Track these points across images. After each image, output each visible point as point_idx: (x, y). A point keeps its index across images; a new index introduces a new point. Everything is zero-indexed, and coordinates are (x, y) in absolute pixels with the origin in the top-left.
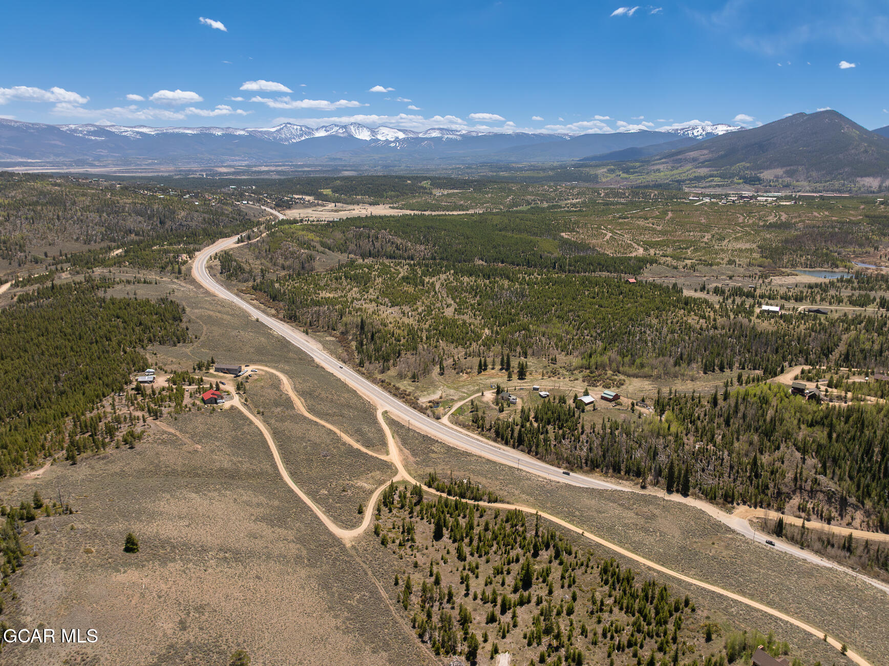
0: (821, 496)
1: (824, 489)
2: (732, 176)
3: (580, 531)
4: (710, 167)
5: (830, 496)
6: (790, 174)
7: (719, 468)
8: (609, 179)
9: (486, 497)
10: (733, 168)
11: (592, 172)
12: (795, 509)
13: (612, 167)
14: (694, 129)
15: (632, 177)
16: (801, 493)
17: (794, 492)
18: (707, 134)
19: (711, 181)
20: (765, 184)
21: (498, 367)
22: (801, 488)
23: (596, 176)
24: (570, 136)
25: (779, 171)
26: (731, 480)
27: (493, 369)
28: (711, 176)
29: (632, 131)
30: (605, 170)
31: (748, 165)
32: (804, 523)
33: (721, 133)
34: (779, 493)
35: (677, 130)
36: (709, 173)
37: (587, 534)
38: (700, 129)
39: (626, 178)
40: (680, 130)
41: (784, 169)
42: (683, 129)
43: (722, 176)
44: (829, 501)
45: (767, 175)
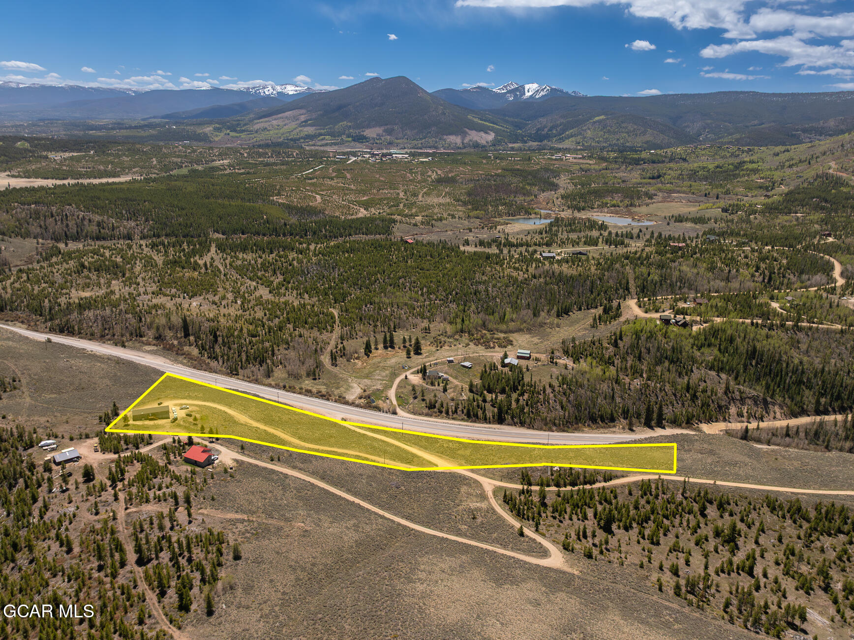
0: (749, 401)
1: (749, 396)
2: (340, 134)
3: (712, 482)
4: (314, 126)
5: (755, 400)
6: (389, 132)
7: (666, 398)
8: (220, 138)
9: (600, 478)
10: (337, 127)
11: (199, 131)
12: (736, 416)
13: (218, 126)
14: (264, 88)
15: (243, 135)
16: (734, 402)
17: (729, 403)
18: (278, 93)
19: (322, 139)
20: (372, 141)
21: (381, 346)
22: (733, 399)
23: (206, 134)
24: (134, 92)
25: (379, 130)
26: (680, 405)
27: (377, 349)
28: (321, 135)
29: (204, 88)
30: (211, 128)
31: (349, 124)
32: (758, 425)
33: (291, 93)
34: (720, 407)
35: (249, 88)
36: (318, 132)
37: (718, 483)
38: (270, 88)
39: (237, 137)
40: (252, 88)
41: (382, 128)
42: (254, 88)
43: (332, 135)
44: (756, 404)
45: (370, 133)
